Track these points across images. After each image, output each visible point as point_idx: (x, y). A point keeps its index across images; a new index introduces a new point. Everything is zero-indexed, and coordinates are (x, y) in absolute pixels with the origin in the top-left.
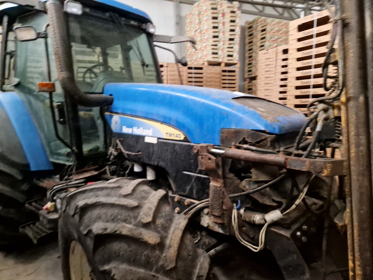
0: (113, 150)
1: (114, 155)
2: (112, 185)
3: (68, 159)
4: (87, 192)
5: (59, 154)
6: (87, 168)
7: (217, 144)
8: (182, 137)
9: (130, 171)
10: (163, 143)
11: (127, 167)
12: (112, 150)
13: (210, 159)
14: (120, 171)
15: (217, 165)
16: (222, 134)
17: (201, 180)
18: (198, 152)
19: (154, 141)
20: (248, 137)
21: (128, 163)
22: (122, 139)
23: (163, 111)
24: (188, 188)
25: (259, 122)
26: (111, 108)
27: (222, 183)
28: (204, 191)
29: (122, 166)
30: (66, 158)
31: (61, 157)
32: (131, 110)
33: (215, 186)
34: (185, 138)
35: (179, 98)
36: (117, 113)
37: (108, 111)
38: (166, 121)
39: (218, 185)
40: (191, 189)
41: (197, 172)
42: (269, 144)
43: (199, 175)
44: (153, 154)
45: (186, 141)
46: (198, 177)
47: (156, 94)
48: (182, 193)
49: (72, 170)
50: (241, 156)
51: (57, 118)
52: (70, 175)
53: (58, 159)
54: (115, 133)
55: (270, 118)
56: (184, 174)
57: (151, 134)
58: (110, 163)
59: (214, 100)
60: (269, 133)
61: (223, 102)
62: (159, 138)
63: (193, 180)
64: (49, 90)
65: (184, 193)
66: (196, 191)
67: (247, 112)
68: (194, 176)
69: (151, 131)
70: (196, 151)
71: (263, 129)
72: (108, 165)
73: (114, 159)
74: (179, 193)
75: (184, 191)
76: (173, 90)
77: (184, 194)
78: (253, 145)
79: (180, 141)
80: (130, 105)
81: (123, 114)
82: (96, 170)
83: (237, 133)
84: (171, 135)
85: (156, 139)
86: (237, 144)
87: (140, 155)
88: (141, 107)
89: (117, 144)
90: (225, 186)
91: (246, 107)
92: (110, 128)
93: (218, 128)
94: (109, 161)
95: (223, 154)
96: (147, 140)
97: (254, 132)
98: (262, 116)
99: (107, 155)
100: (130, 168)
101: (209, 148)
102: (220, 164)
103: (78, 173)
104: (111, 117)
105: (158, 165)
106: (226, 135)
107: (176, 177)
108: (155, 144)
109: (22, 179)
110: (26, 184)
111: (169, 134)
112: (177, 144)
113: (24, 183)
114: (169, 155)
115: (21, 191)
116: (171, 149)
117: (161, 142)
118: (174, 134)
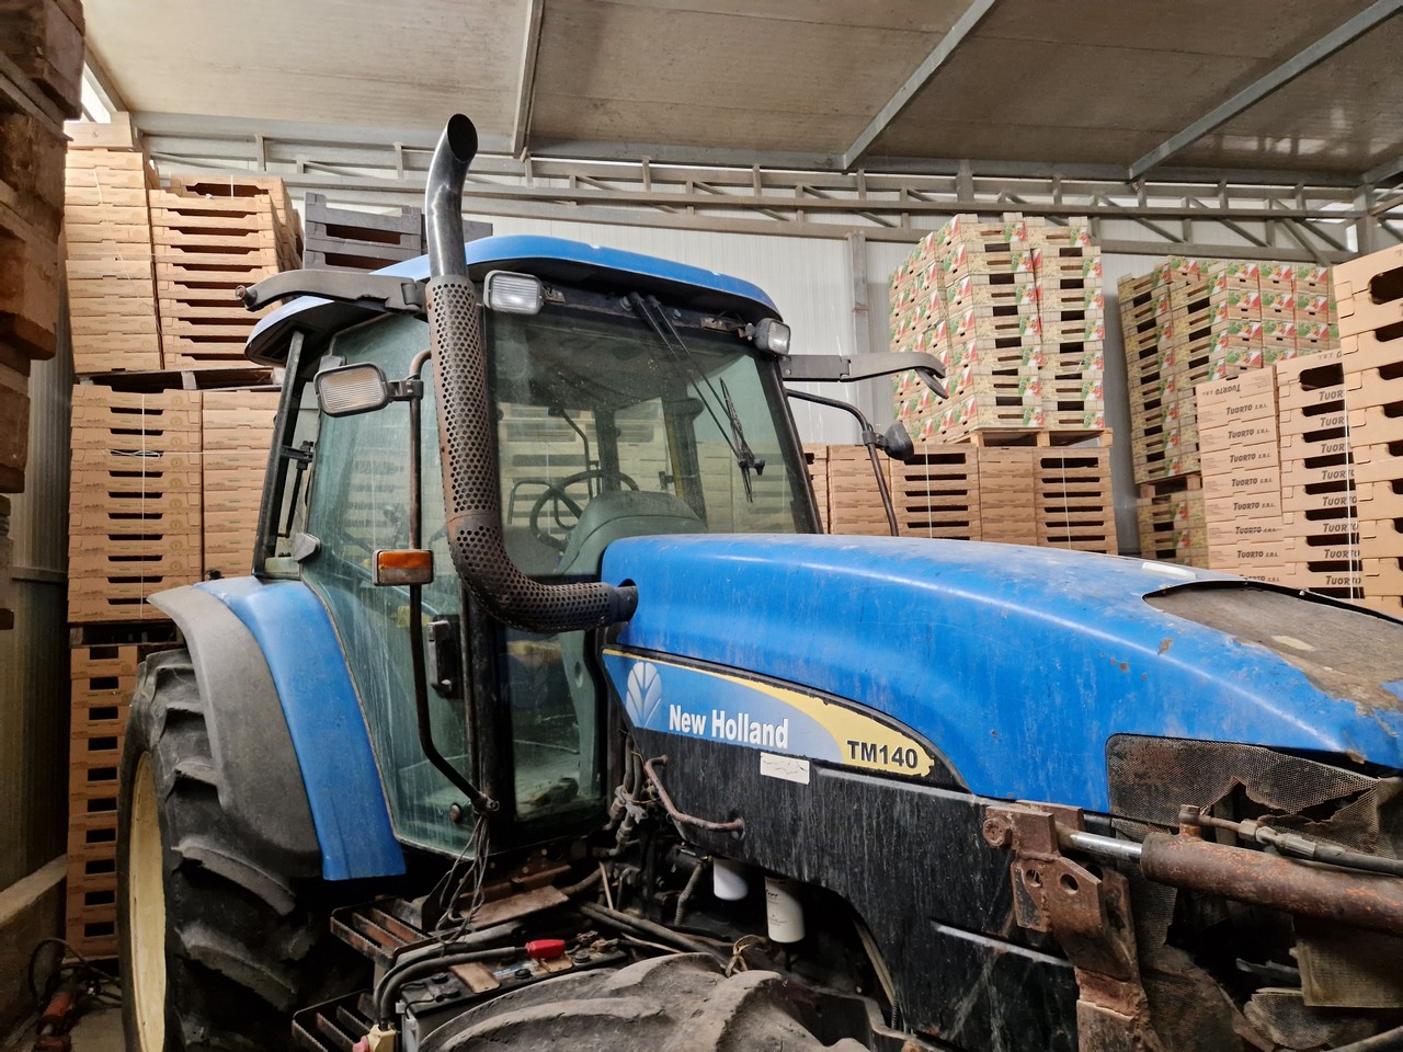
0: (629, 798)
1: (632, 819)
2: (629, 1007)
3: (463, 834)
4: (522, 1039)
5: (429, 814)
6: (529, 875)
7: (1094, 808)
8: (924, 766)
9: (694, 891)
10: (841, 783)
11: (685, 873)
12: (623, 798)
13: (1070, 881)
14: (656, 889)
15: (1110, 912)
16: (1115, 761)
17: (1026, 975)
18: (1007, 846)
19: (800, 774)
20: (1255, 784)
21: (686, 856)
22: (664, 758)
23: (833, 648)
24: (964, 1007)
25: (1307, 712)
26: (627, 634)
27: (1139, 1005)
28: (1046, 1032)
29: (662, 867)
30: (451, 831)
31: (437, 828)
32: (703, 642)
33: (1103, 1018)
34: (939, 768)
35: (901, 596)
36: (646, 653)
37: (612, 642)
38: (846, 693)
39: (1120, 1012)
40: (979, 1014)
41: (1005, 933)
42: (1375, 825)
43: (1015, 950)
44: (794, 833)
45: (942, 781)
46: (1009, 955)
47: (805, 579)
48: (935, 1030)
49: (469, 886)
50: (1234, 877)
51: (432, 677)
52: (463, 905)
53: (423, 834)
54: (640, 730)
55: (1358, 692)
56: (942, 934)
57: (783, 745)
58: (613, 852)
59: (1061, 604)
60: (1371, 769)
61: (1109, 612)
62: (817, 764)
63: (986, 972)
64: (409, 579)
65: (943, 1029)
66: (1001, 1029)
67: (1238, 665)
68: (990, 949)
69: (784, 730)
70: (997, 841)
71: (1334, 745)
72: (606, 859)
73: (631, 835)
74: (920, 1027)
75: (947, 1021)
76: (874, 562)
77: (944, 1036)
78: (1294, 824)
79: (916, 780)
80: (700, 623)
81: (675, 657)
82: (559, 882)
83: (1196, 760)
84: (870, 751)
85: (806, 764)
86: (1205, 818)
87: (739, 830)
88: (742, 632)
89: (644, 776)
90: (1153, 1023)
91: (1228, 639)
92: (620, 708)
93: (1095, 732)
94: (613, 844)
95: (1134, 859)
96: (770, 767)
97: (1288, 758)
98: (1315, 681)
99: (608, 819)
100: (693, 877)
101: (1058, 824)
102: (1123, 904)
103: (492, 898)
104: (627, 666)
105: (817, 881)
106: (1141, 770)
107: (900, 945)
108: (805, 785)
109: (290, 913)
110: (302, 931)
111: (864, 745)
112: (901, 791)
113: (295, 928)
114: (866, 842)
115: (283, 962)
116: (875, 816)
117: (829, 779)
118: (885, 749)
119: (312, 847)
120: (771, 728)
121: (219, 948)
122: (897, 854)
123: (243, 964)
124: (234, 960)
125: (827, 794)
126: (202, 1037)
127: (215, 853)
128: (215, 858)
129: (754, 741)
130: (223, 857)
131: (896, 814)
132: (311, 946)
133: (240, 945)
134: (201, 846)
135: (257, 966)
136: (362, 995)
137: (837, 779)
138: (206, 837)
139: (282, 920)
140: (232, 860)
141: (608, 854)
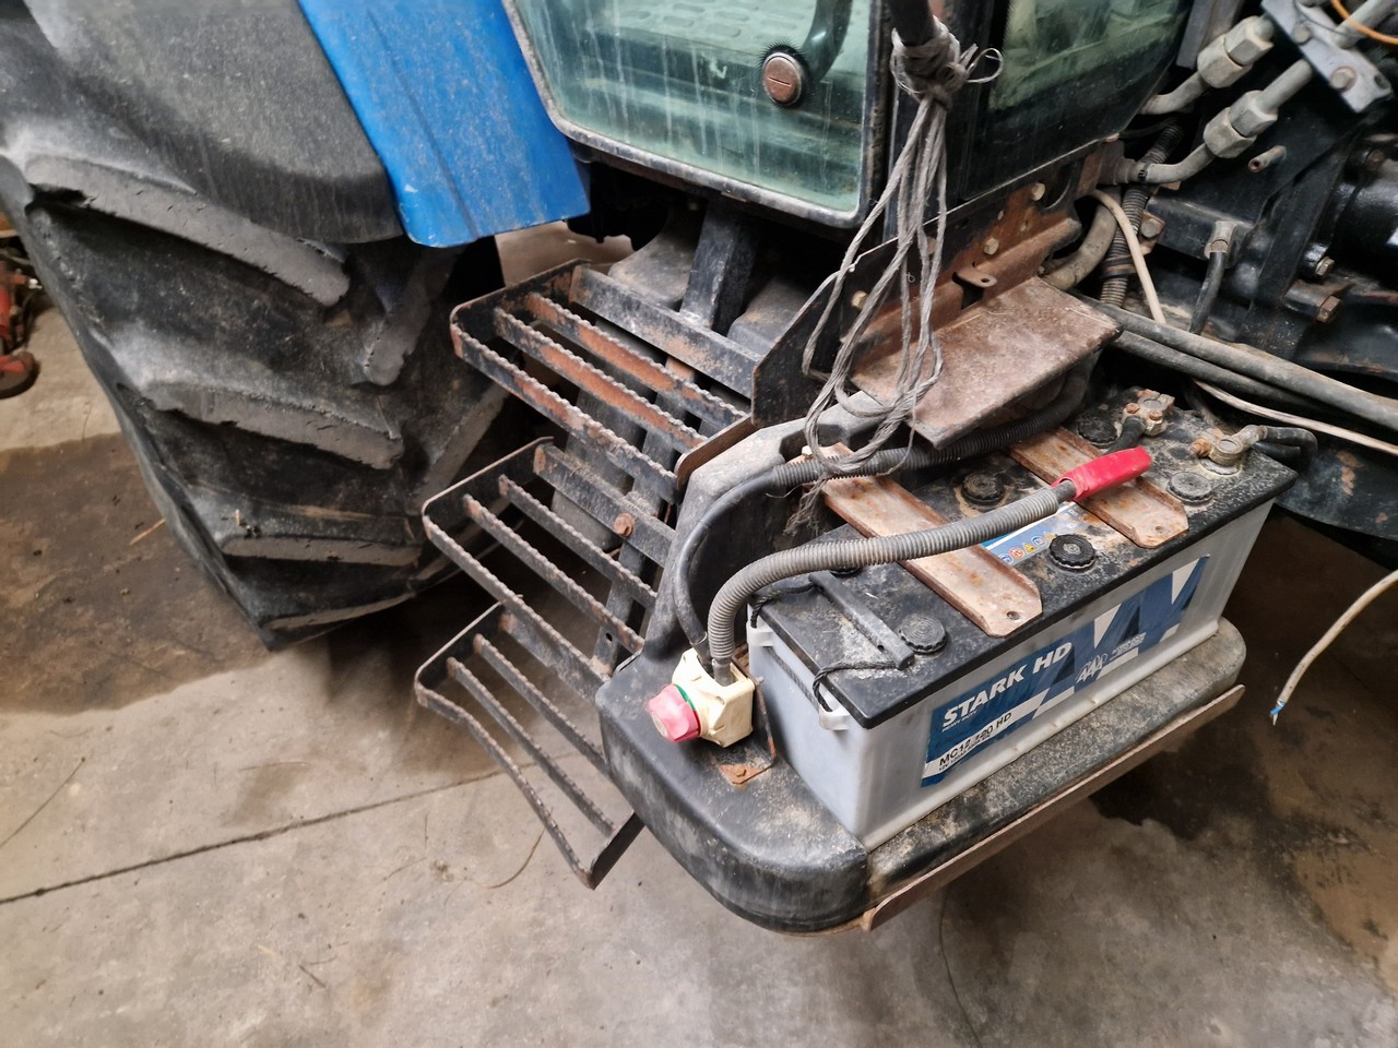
53: (652, 124)
109: (341, 299)
110: (377, 327)
113: (360, 320)
115: (355, 387)
119: (360, 167)
121: (211, 381)
123: (277, 404)
124: (254, 400)
126: (243, 524)
127: (108, 169)
128: (114, 180)
130: (132, 176)
132: (405, 357)
133: (256, 366)
134: (64, 150)
135: (307, 403)
136: (539, 450)
138: (68, 124)
139: (327, 312)
140: (158, 185)
141: (1142, 177)
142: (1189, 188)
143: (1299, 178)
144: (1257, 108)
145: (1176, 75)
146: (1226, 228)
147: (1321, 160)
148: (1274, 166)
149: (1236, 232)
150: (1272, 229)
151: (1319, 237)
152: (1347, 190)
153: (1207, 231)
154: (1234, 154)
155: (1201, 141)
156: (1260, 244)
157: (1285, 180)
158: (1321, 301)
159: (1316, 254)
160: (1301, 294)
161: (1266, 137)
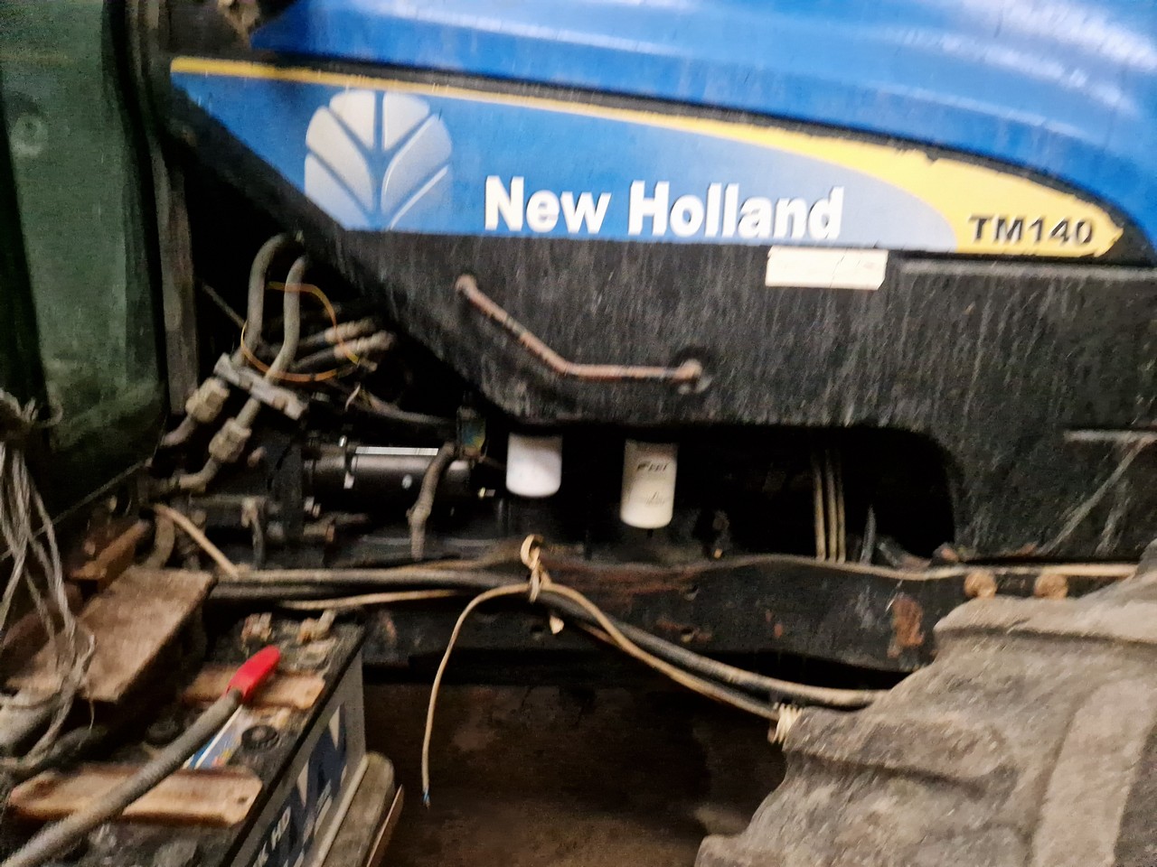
0: (264, 374)
8: (1102, 240)
12: (239, 376)
19: (866, 273)
24: (1080, 512)
34: (1124, 243)
36: (387, 73)
38: (978, 144)
40: (1097, 517)
45: (1131, 258)
48: (1029, 548)
54: (369, 235)
65: (1041, 544)
69: (831, 208)
72: (177, 495)
74: (1003, 552)
75: (1049, 534)
81: (497, 82)
84: (1012, 228)
85: (878, 260)
99: (177, 424)
104: (300, 99)
107: (1005, 471)
108: (871, 292)
111: (1001, 222)
112: (1058, 281)
114: (980, 354)
116: (1004, 317)
117: (922, 278)
118: (1040, 223)
120: (799, 207)
122: (1034, 359)
125: (917, 298)
129: (750, 233)
131: (1043, 309)
137: (938, 277)
141: (177, 486)
142: (213, 487)
143: (279, 466)
144: (237, 428)
145: (174, 421)
146: (250, 504)
147: (286, 453)
148: (262, 461)
149: (257, 504)
150: (277, 499)
151: (306, 494)
152: (308, 465)
153: (238, 510)
154: (235, 458)
155: (208, 455)
156: (274, 508)
157: (272, 468)
158: (324, 530)
159: (309, 504)
160: (311, 530)
161: (250, 445)
